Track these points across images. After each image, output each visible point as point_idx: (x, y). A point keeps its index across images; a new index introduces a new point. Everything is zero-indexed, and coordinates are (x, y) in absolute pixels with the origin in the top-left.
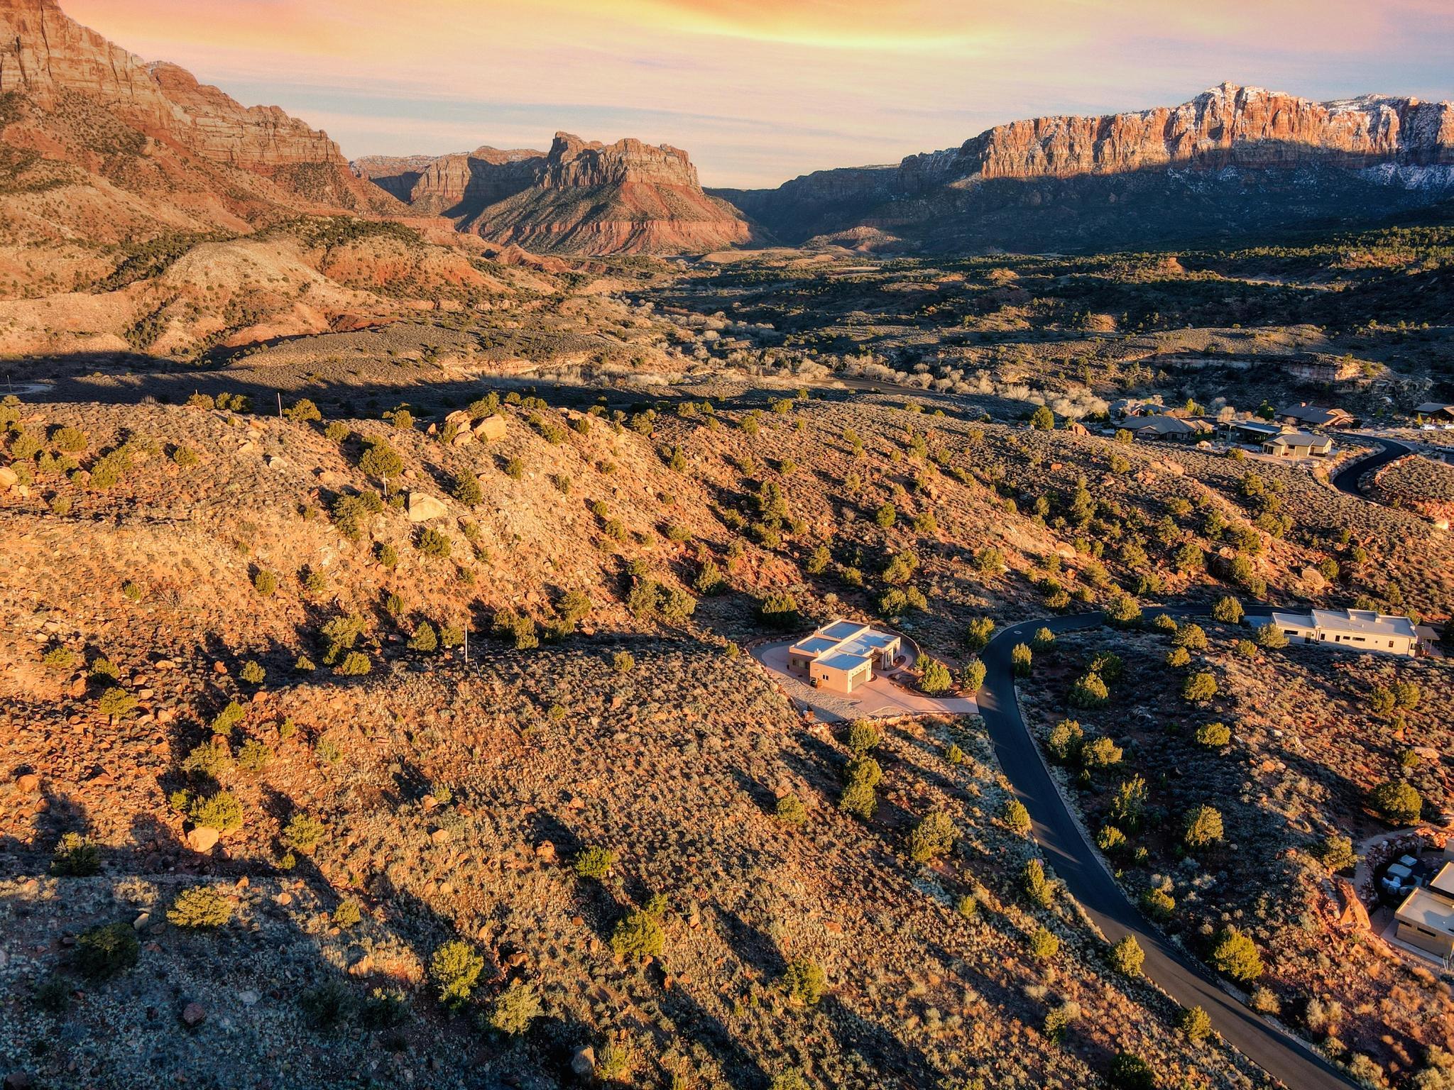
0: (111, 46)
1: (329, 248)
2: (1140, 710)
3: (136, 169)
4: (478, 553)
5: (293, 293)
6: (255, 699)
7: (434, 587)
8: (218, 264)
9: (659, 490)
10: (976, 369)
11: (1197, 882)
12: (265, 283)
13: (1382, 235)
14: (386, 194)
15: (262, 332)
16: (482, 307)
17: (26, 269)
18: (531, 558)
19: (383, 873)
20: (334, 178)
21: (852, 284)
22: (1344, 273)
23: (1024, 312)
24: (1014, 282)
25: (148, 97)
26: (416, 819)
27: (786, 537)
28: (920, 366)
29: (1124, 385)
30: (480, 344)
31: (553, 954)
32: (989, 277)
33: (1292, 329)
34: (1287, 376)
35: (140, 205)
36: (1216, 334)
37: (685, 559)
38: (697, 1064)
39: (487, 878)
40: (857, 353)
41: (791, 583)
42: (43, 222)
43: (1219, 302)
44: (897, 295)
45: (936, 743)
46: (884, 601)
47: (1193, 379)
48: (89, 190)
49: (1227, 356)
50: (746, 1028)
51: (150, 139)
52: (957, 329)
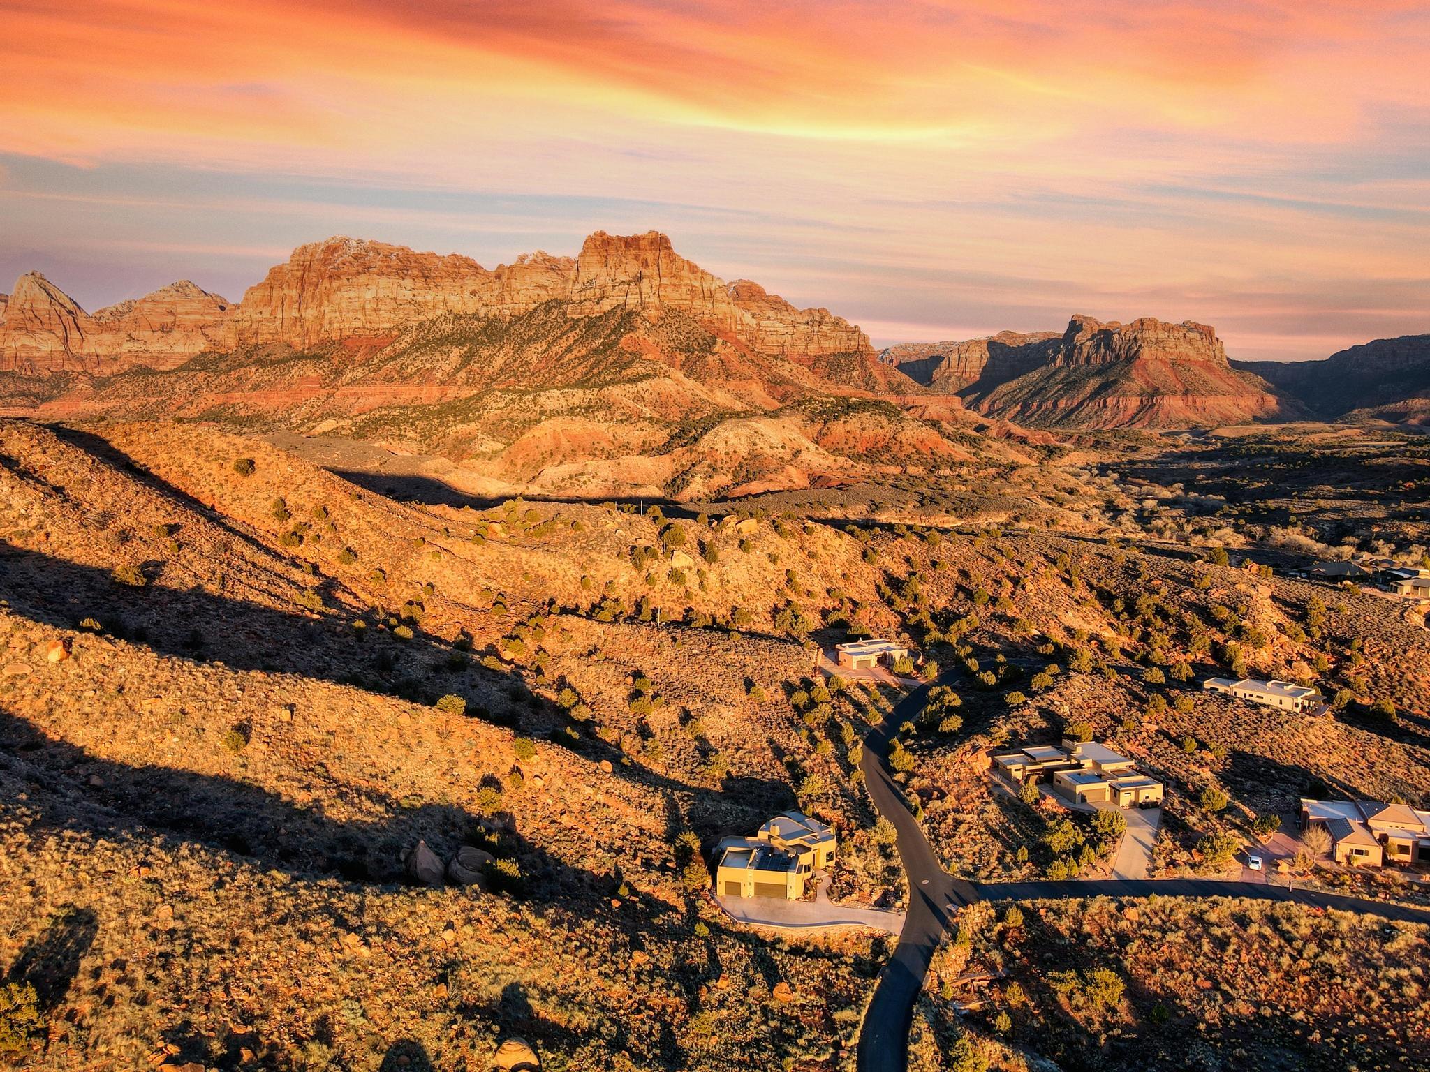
0: (703, 272)
1: (826, 422)
3: (705, 363)
4: (701, 585)
5: (787, 458)
7: (670, 598)
8: (736, 435)
9: (847, 572)
10: (1411, 543)
12: (767, 450)
14: (904, 376)
15: (756, 487)
16: (942, 472)
17: (612, 438)
20: (861, 366)
25: (724, 309)
28: (1348, 539)
30: (920, 502)
35: (701, 391)
37: (831, 608)
40: (1285, 525)
42: (632, 405)
44: (1379, 469)
45: (876, 692)
48: (667, 381)
51: (719, 341)
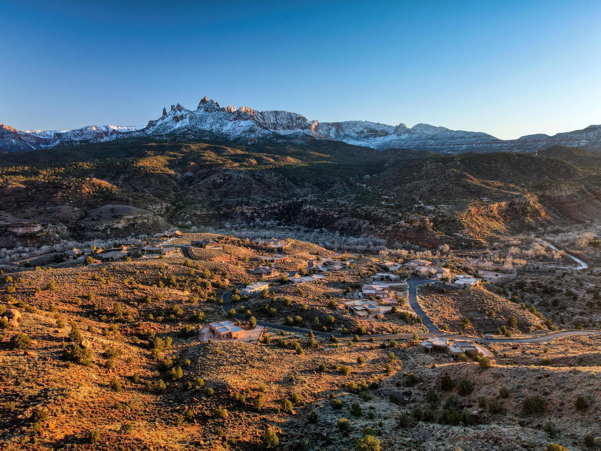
45: (274, 334)
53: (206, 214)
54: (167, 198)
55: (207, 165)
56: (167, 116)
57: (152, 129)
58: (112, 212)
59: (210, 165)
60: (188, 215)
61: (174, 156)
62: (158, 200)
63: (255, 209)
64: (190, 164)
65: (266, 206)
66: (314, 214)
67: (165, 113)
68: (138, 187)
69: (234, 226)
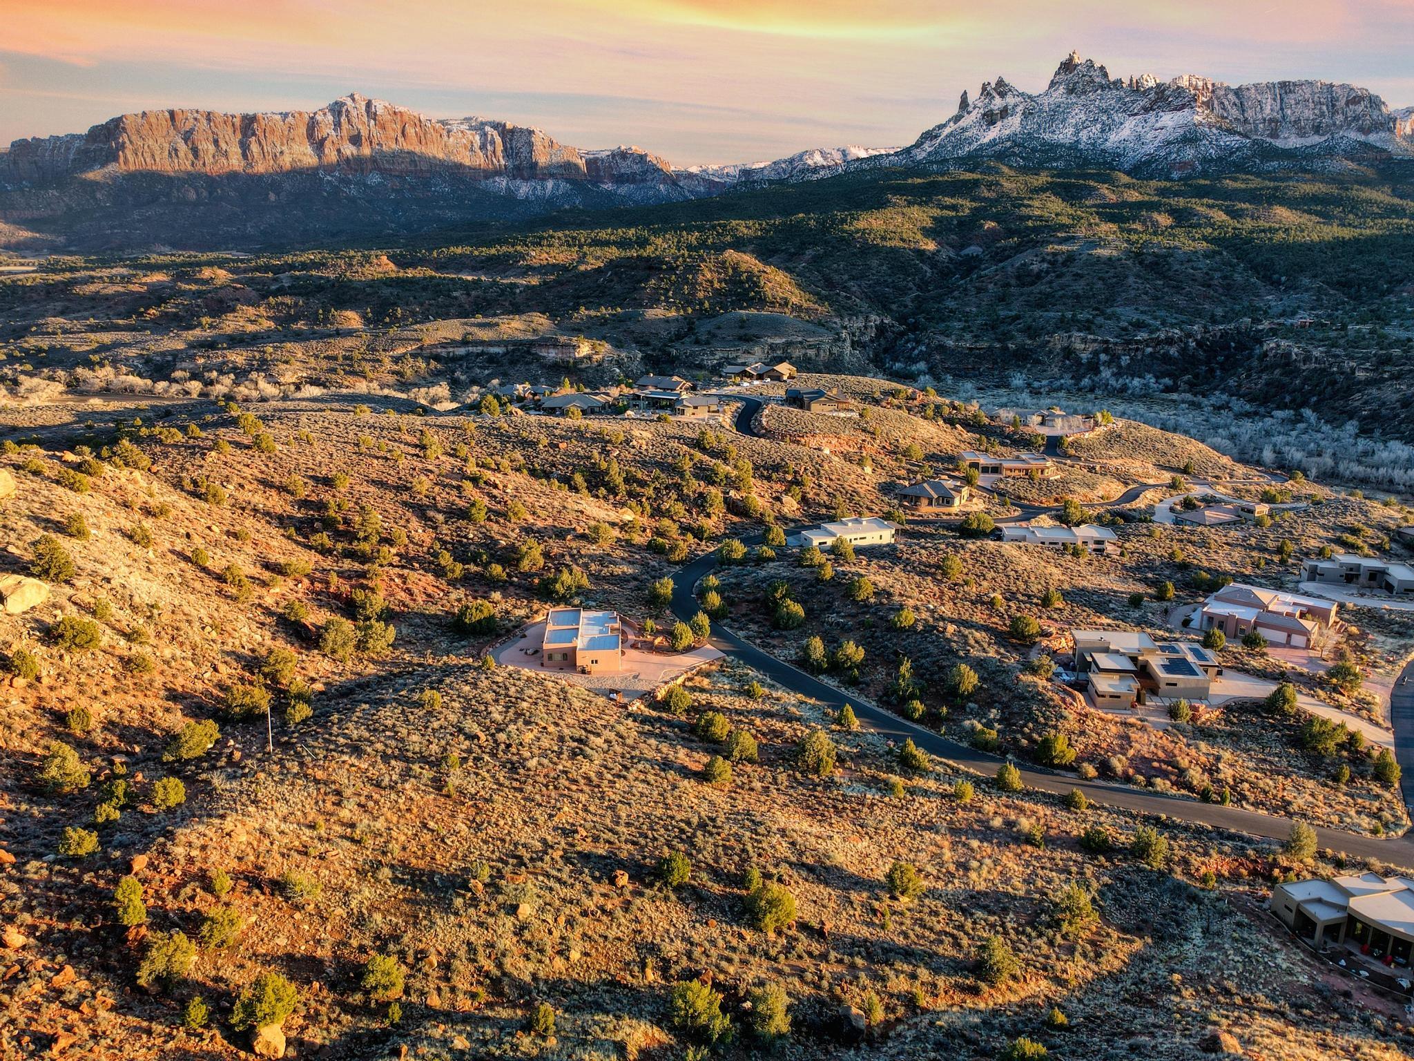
2: (833, 618)
6: (136, 868)
7: (105, 688)
9: (225, 529)
10: (247, 372)
11: (992, 716)
13: (544, 238)
18: (184, 626)
19: (504, 974)
21: (24, 286)
22: (530, 268)
23: (262, 310)
24: (233, 281)
26: (483, 907)
27: (394, 551)
28: (178, 374)
29: (402, 376)
31: (730, 960)
32: (198, 276)
33: (524, 317)
34: (538, 358)
36: (466, 324)
37: (318, 594)
38: (914, 976)
39: (601, 929)
40: (89, 364)
41: (447, 594)
43: (449, 296)
44: (95, 298)
45: (727, 687)
46: (558, 586)
47: (461, 366)
49: (482, 343)
50: (906, 936)
52: (197, 332)
53: (970, 349)
54: (894, 307)
55: (1027, 228)
56: (969, 113)
57: (928, 147)
58: (742, 327)
59: (1035, 230)
60: (924, 348)
61: (954, 208)
62: (865, 306)
63: (1107, 342)
64: (982, 226)
65: (1142, 335)
66: (1288, 364)
67: (964, 104)
68: (836, 277)
69: (1036, 384)
